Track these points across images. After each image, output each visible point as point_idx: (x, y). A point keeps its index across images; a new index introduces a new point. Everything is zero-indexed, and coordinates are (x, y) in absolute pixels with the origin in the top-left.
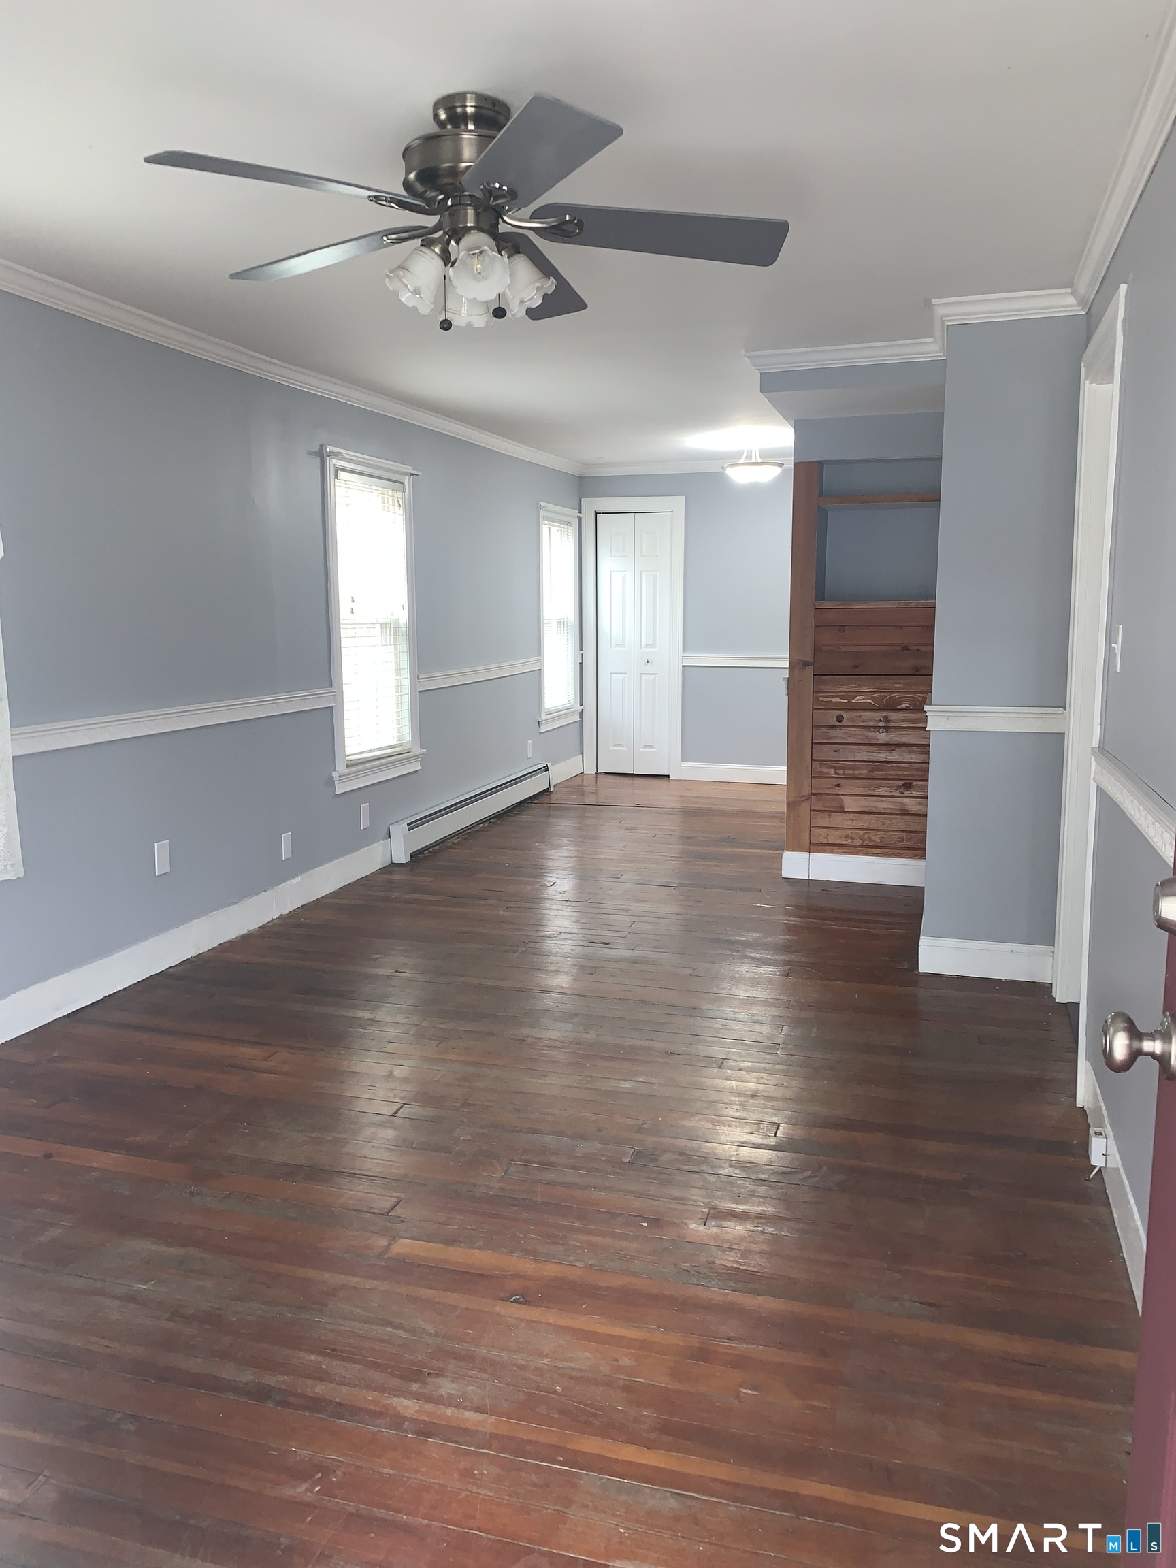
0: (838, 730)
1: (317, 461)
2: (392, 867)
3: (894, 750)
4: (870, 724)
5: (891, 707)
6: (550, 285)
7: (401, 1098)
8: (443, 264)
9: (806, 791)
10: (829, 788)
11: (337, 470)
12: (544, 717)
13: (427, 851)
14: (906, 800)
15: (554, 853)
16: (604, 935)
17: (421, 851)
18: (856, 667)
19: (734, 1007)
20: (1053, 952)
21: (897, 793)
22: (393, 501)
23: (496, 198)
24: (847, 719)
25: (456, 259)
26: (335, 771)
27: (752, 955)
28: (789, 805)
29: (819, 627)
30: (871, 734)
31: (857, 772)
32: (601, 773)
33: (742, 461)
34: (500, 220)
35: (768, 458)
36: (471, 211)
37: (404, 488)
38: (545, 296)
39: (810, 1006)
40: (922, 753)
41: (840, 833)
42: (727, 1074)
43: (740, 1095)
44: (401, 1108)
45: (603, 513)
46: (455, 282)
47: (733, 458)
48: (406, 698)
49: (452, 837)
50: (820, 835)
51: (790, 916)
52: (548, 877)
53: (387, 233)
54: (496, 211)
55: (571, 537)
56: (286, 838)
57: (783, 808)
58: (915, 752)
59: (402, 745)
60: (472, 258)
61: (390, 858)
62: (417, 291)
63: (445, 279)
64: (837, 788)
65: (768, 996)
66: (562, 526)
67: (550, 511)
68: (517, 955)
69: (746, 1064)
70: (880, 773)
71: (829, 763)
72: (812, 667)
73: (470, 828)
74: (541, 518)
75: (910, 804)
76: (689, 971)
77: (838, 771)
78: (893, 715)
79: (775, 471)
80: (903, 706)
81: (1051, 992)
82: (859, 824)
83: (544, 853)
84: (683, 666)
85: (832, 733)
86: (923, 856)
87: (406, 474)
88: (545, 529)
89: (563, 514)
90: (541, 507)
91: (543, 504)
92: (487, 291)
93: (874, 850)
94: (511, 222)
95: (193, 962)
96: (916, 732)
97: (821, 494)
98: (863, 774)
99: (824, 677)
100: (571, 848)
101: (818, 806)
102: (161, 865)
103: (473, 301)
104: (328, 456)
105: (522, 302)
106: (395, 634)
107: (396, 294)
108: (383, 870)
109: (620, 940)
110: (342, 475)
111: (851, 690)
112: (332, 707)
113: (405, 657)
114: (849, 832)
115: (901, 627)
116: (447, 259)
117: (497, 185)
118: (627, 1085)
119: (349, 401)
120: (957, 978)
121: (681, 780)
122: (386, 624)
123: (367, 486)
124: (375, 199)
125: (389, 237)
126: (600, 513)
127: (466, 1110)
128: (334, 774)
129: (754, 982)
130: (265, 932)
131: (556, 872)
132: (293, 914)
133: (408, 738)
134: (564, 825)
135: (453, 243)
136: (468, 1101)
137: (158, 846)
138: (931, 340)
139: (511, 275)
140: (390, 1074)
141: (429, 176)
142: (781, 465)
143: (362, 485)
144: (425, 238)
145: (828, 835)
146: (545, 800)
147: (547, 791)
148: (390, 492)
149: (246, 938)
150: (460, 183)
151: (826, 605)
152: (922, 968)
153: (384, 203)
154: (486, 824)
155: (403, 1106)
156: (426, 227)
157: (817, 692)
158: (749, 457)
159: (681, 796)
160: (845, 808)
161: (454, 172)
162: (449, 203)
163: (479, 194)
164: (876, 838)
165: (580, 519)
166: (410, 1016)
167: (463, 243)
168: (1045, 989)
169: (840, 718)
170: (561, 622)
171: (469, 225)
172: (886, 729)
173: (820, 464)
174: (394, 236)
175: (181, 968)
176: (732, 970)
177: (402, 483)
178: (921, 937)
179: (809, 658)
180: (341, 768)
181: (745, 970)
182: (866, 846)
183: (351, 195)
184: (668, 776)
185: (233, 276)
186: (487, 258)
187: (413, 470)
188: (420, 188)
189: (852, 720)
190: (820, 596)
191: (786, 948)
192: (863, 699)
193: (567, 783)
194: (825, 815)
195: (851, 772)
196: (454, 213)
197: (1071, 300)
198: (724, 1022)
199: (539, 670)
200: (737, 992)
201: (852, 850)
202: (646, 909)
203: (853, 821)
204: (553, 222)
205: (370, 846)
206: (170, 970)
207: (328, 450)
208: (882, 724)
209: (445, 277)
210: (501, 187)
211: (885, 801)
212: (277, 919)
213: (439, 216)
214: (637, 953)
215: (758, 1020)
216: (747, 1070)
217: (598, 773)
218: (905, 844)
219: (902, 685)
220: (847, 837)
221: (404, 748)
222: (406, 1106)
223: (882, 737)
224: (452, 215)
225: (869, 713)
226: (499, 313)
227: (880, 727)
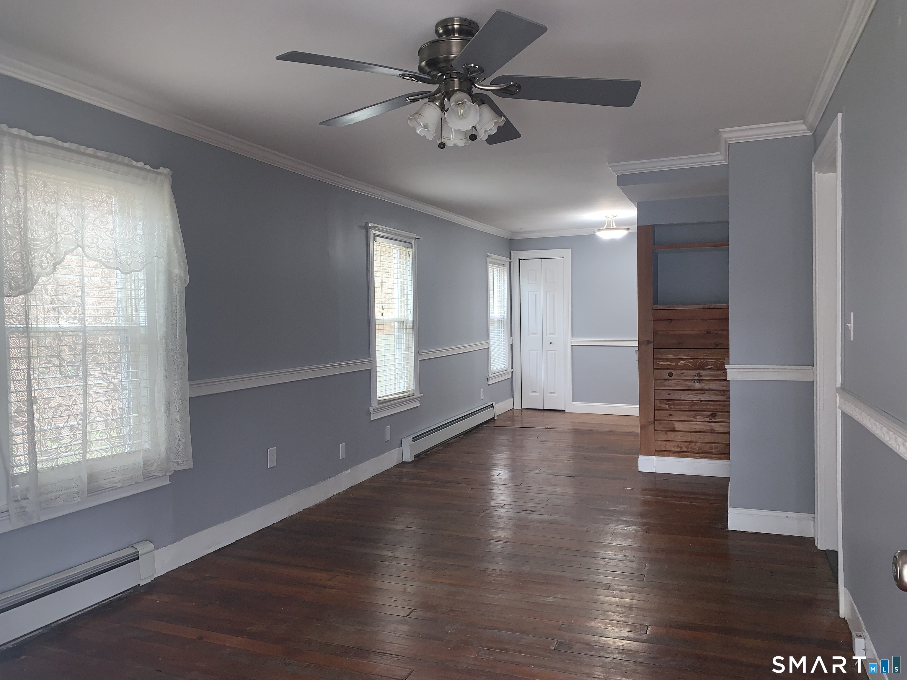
0: (670, 382)
1: (364, 231)
2: (403, 464)
3: (705, 393)
4: (689, 378)
5: (702, 367)
6: (501, 121)
7: (412, 606)
8: (441, 111)
9: (653, 419)
10: (665, 417)
11: (375, 236)
12: (490, 375)
13: (423, 455)
14: (713, 424)
15: (498, 456)
16: (530, 505)
17: (420, 454)
18: (679, 344)
19: (615, 552)
20: (814, 518)
21: (708, 420)
22: (406, 253)
23: (471, 73)
24: (675, 375)
25: (448, 109)
26: (371, 407)
27: (624, 519)
28: (642, 427)
29: (656, 320)
30: (690, 384)
31: (682, 407)
32: (524, 409)
33: (604, 228)
34: (473, 86)
35: (620, 225)
36: (456, 81)
37: (412, 246)
38: (499, 128)
39: (662, 551)
40: (725, 395)
41: (673, 444)
42: (613, 594)
43: (622, 607)
44: (411, 612)
45: (523, 259)
46: (448, 120)
47: (600, 226)
48: (412, 365)
49: (438, 446)
50: (661, 446)
51: (644, 494)
52: (496, 470)
53: (409, 96)
54: (471, 81)
55: (505, 273)
56: (342, 446)
57: (638, 430)
58: (717, 395)
59: (409, 391)
60: (458, 107)
61: (401, 458)
62: (426, 127)
63: (441, 120)
64: (671, 417)
65: (635, 545)
66: (500, 267)
67: (493, 258)
68: (479, 517)
69: (625, 588)
70: (697, 407)
71: (666, 401)
72: (652, 344)
73: (448, 441)
74: (488, 262)
75: (716, 426)
76: (585, 529)
77: (670, 406)
78: (703, 373)
79: (625, 232)
80: (709, 367)
81: (815, 543)
82: (684, 439)
83: (493, 456)
84: (572, 345)
85: (667, 383)
86: (728, 459)
87: (413, 238)
88: (490, 268)
89: (502, 260)
90: (488, 256)
91: (489, 254)
92: (466, 125)
93: (695, 454)
94: (479, 88)
95: (288, 520)
96: (718, 382)
97: (654, 244)
98: (686, 408)
99: (660, 350)
100: (508, 453)
101: (659, 428)
102: (271, 462)
103: (457, 131)
104: (370, 229)
105: (486, 131)
106: (406, 328)
107: (414, 129)
108: (397, 466)
109: (542, 509)
110: (378, 239)
111: (677, 357)
112: (370, 369)
113: (411, 341)
114: (679, 444)
115: (706, 320)
116: (443, 108)
117: (473, 65)
118: (550, 600)
119: (382, 198)
120: (752, 533)
121: (572, 413)
122: (401, 322)
123: (391, 245)
124: (402, 76)
125: (410, 98)
126: (522, 259)
127: (451, 614)
128: (371, 408)
129: (625, 536)
130: (330, 502)
131: (499, 467)
132: (346, 492)
133: (413, 387)
134: (503, 439)
135: (446, 99)
136: (452, 609)
137: (269, 450)
138: (719, 153)
139: (480, 115)
140: (405, 590)
141: (433, 63)
142: (628, 229)
143: (389, 244)
144: (431, 97)
145: (666, 445)
146: (491, 424)
147: (493, 419)
148: (404, 248)
149: (319, 507)
150: (451, 66)
151: (660, 307)
152: (731, 527)
153: (408, 78)
154: (458, 438)
155: (412, 611)
156: (431, 92)
157: (657, 359)
158: (609, 225)
159: (573, 422)
160: (676, 428)
161: (447, 60)
162: (445, 78)
163: (462, 71)
164: (696, 447)
165: (510, 263)
166: (415, 554)
167: (452, 99)
168: (811, 541)
169: (671, 375)
170: (499, 320)
171: (455, 89)
172: (699, 381)
173: (653, 226)
174: (413, 98)
175: (281, 524)
176: (612, 528)
177: (411, 243)
178: (729, 508)
179: (650, 338)
180: (374, 405)
181: (617, 528)
182: (689, 452)
183: (389, 75)
184: (565, 411)
185: (321, 124)
186: (466, 107)
187: (417, 236)
188: (428, 70)
189: (678, 375)
190: (656, 302)
191: (642, 515)
192: (684, 363)
193: (504, 415)
194: (664, 433)
195: (679, 407)
196: (447, 82)
197: (804, 127)
198: (609, 561)
199: (488, 348)
200: (616, 542)
201: (681, 454)
202: (556, 490)
203: (681, 436)
204: (504, 86)
205: (391, 451)
206: (274, 525)
207: (370, 225)
208: (696, 378)
209: (441, 118)
210: (474, 66)
211: (700, 425)
212: (337, 495)
213: (439, 85)
214: (552, 517)
215: (630, 560)
216: (626, 591)
217: (522, 409)
218: (713, 451)
219: (708, 355)
220: (678, 446)
221: (410, 393)
222: (414, 610)
223: (697, 385)
224: (446, 84)
225: (688, 371)
226: (473, 137)
227: (695, 380)
